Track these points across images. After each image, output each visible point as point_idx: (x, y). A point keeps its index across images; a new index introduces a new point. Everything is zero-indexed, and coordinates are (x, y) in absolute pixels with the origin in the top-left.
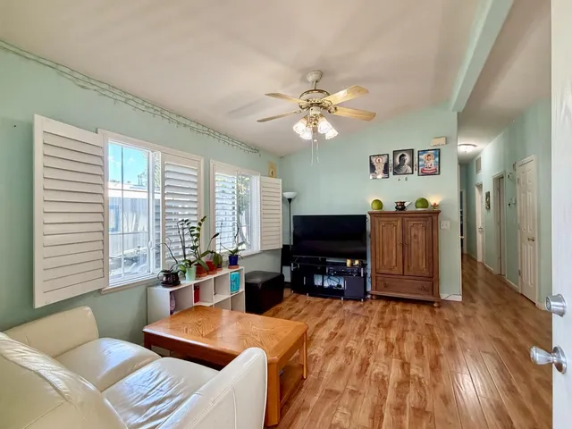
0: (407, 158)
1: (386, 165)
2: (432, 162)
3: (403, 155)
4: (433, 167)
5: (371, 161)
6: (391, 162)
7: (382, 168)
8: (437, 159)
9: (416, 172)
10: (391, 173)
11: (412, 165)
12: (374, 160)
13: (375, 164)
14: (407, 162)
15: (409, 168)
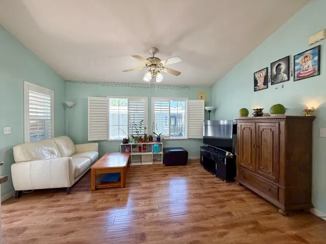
0: (283, 67)
1: (266, 78)
2: (310, 63)
3: (279, 65)
4: (311, 68)
5: (254, 77)
6: (269, 74)
7: (263, 81)
8: (316, 58)
9: (292, 78)
10: (270, 84)
11: (288, 72)
12: (256, 75)
13: (258, 79)
14: (283, 70)
15: (285, 76)
